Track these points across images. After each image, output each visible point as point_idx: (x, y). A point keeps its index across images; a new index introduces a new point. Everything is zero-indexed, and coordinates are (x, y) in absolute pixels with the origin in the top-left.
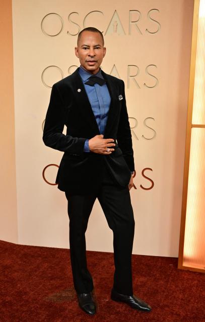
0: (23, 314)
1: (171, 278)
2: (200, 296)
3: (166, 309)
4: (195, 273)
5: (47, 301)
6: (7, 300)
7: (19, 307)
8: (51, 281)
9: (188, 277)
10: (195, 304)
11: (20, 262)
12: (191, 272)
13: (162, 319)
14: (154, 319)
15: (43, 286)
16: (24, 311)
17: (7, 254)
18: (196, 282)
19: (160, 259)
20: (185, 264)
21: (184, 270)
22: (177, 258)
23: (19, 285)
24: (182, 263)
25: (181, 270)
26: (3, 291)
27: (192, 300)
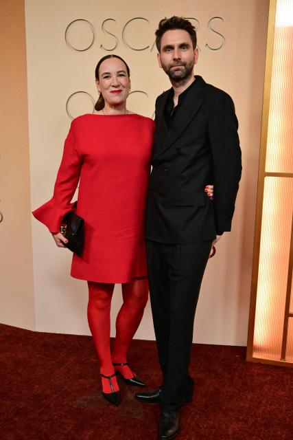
0: (43, 425)
1: (237, 374)
2: (274, 396)
3: (231, 413)
4: (268, 366)
5: (74, 406)
6: (20, 407)
7: (36, 416)
8: (80, 381)
9: (259, 372)
10: (268, 406)
11: (38, 356)
12: (262, 365)
13: (224, 427)
14: (214, 428)
15: (69, 387)
16: (44, 421)
17: (20, 344)
18: (269, 378)
19: (223, 349)
20: (256, 355)
21: (254, 363)
22: (246, 347)
23: (37, 387)
24: (251, 354)
25: (250, 363)
26: (15, 394)
27: (263, 402)
